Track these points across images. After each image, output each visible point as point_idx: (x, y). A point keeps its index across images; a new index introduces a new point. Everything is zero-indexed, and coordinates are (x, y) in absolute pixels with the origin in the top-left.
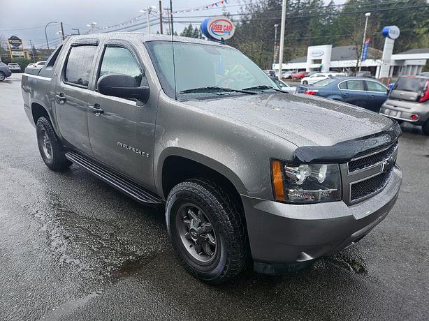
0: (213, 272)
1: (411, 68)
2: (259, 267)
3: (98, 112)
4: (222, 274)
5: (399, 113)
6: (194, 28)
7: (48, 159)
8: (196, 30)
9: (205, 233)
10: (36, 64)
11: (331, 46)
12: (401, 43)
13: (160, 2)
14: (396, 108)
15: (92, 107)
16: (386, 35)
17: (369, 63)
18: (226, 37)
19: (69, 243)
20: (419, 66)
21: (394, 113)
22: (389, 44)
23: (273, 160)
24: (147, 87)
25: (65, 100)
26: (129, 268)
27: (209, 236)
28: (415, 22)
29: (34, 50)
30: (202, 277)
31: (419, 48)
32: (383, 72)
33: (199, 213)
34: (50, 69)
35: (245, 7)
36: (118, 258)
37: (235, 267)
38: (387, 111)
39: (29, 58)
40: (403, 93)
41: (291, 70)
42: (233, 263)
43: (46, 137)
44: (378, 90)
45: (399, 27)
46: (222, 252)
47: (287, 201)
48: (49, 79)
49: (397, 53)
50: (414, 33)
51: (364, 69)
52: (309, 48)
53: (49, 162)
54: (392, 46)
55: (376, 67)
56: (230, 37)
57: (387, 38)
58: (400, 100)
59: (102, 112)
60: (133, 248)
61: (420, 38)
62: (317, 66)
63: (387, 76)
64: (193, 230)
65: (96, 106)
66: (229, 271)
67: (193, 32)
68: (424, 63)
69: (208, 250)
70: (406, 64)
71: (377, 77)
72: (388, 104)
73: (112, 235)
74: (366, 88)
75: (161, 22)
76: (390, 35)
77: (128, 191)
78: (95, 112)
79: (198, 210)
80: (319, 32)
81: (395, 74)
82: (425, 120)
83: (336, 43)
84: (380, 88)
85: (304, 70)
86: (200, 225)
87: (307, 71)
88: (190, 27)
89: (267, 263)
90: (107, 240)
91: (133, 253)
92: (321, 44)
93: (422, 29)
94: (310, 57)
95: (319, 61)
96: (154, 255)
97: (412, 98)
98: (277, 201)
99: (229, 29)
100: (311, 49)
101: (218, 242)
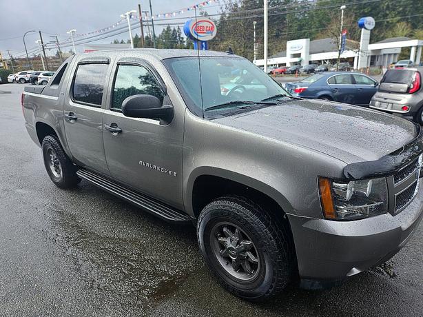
0: (257, 290)
1: (387, 56)
2: (306, 284)
3: (115, 131)
4: (268, 292)
5: (390, 105)
6: (172, 29)
7: (56, 178)
8: (174, 30)
9: (244, 251)
10: (17, 75)
11: (309, 39)
12: (376, 33)
13: (139, 5)
14: (386, 101)
15: (109, 127)
16: (362, 26)
17: (347, 54)
18: (208, 37)
19: (98, 267)
20: (395, 54)
21: (385, 105)
22: (365, 34)
23: (320, 177)
24: (171, 106)
25: (76, 119)
26: (165, 290)
27: (249, 254)
28: (388, 12)
29: (13, 60)
30: (245, 296)
31: (394, 37)
32: (361, 63)
33: (237, 231)
34: (55, 87)
35: (224, 7)
36: (152, 280)
37: (281, 285)
38: (377, 103)
39: (7, 68)
40: (392, 85)
41: (272, 65)
42: (279, 281)
43: (53, 156)
44: (365, 82)
45: (373, 17)
46: (267, 270)
47: (337, 218)
48: (56, 98)
49: (373, 43)
50: (388, 22)
51: (342, 60)
52: (288, 43)
53: (58, 181)
54: (368, 37)
55: (354, 58)
56: (213, 37)
57: (363, 29)
58: (390, 92)
59: (120, 132)
60: (164, 268)
61: (394, 26)
62: (297, 60)
63: (366, 67)
64: (231, 248)
65: (113, 125)
66: (275, 289)
67: (171, 32)
68: (399, 51)
69: (247, 267)
70: (382, 53)
71: (355, 67)
72: (378, 97)
73: (139, 255)
74: (354, 82)
75: (142, 26)
76: (366, 26)
77: (152, 209)
78: (112, 132)
79: (235, 228)
80: (295, 27)
81: (372, 63)
82: (416, 111)
83: (313, 36)
84: (366, 80)
85: (285, 64)
86: (238, 243)
87: (287, 66)
88: (168, 28)
89: (315, 279)
90: (135, 261)
91: (164, 274)
92: (299, 38)
93: (395, 19)
94: (289, 51)
95: (298, 55)
96: (187, 275)
97: (402, 90)
98: (327, 219)
99: (211, 29)
100: (290, 44)
101: (262, 260)
